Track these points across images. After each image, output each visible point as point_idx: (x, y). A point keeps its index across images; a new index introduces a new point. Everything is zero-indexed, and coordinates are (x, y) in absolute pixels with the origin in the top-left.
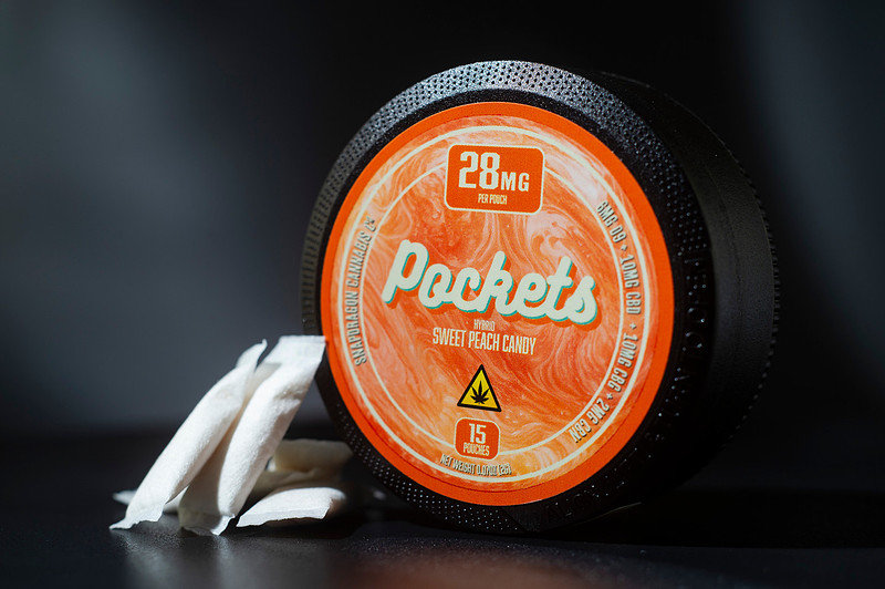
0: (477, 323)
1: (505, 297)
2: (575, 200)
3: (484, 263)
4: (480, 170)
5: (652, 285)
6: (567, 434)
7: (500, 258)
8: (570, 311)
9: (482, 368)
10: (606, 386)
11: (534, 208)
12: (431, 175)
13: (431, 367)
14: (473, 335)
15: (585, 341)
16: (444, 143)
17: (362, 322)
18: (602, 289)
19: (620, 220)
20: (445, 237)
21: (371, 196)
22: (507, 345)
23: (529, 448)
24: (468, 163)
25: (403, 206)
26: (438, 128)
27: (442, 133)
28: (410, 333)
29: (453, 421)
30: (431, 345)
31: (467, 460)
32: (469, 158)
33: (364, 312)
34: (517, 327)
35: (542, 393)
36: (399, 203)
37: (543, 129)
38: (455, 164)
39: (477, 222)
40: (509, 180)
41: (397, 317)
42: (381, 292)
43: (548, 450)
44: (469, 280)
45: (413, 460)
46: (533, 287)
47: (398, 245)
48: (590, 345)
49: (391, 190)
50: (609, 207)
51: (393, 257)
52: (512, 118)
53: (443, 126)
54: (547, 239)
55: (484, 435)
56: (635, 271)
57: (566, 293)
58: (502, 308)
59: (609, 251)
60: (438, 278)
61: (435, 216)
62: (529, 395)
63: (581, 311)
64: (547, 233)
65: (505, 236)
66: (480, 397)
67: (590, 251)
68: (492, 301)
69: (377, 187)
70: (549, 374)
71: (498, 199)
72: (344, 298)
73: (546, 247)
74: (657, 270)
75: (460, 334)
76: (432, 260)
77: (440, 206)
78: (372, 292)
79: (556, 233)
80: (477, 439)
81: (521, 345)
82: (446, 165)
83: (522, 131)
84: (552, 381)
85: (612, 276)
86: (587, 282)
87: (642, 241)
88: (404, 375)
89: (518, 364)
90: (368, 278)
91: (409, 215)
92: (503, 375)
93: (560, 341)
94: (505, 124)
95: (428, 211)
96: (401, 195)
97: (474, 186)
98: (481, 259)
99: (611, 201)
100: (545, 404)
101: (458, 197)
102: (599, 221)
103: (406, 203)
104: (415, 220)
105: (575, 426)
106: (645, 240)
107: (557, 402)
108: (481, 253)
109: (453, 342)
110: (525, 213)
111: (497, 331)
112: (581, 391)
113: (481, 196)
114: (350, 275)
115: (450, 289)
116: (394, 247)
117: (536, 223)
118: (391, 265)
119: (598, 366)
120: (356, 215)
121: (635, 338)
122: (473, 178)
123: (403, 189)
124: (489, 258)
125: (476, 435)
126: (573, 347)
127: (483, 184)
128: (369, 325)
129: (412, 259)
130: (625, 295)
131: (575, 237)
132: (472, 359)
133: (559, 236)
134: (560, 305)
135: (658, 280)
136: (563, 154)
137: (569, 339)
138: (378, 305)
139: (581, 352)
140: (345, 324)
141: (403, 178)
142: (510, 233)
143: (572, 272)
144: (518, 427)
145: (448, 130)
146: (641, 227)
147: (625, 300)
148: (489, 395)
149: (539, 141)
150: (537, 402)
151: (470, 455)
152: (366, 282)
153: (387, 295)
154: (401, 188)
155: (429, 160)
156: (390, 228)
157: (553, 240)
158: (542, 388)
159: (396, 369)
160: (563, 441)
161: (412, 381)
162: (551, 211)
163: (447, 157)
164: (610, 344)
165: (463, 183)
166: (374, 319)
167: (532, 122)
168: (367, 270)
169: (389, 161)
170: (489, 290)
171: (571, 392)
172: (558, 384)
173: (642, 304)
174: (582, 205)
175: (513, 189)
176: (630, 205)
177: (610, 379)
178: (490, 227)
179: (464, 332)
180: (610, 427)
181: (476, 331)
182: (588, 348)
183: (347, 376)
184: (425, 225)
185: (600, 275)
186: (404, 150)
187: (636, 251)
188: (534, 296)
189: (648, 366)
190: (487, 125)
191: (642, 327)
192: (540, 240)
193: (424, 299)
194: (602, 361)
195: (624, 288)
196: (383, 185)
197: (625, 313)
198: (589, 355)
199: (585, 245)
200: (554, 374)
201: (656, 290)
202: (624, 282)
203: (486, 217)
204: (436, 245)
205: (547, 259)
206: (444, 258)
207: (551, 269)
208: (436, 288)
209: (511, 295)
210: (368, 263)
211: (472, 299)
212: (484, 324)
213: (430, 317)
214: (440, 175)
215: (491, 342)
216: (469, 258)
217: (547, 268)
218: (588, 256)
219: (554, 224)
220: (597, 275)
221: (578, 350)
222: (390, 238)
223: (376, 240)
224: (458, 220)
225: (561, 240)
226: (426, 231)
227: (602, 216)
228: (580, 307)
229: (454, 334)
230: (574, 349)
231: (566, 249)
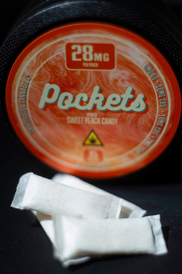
0: (88, 114)
1: (101, 103)
2: (132, 64)
3: (89, 91)
4: (82, 53)
5: (171, 96)
6: (134, 152)
7: (97, 88)
8: (133, 107)
9: (93, 130)
10: (151, 134)
11: (112, 67)
12: (57, 56)
13: (68, 132)
14: (87, 120)
15: (141, 118)
16: (62, 42)
17: (30, 117)
18: (148, 99)
19: (155, 71)
20: (68, 81)
21: (26, 66)
22: (104, 121)
23: (117, 158)
24: (76, 50)
25: (44, 69)
30: (67, 124)
32: (76, 48)
33: (31, 113)
34: (108, 115)
36: (41, 68)
37: (114, 35)
38: (69, 51)
39: (84, 75)
40: (99, 57)
41: (48, 114)
42: (38, 104)
44: (82, 98)
46: (114, 99)
47: (44, 86)
48: (143, 120)
49: (37, 63)
50: (149, 66)
51: (42, 91)
52: (97, 30)
53: (61, 34)
54: (120, 80)
55: (97, 154)
56: (163, 91)
57: (130, 101)
58: (99, 107)
60: (66, 98)
61: (62, 73)
62: (116, 139)
63: (139, 107)
64: (120, 78)
65: (99, 80)
66: (93, 141)
67: (141, 84)
68: (95, 106)
69: (29, 61)
71: (93, 65)
72: (19, 108)
73: (120, 83)
74: (173, 90)
75: (80, 119)
76: (62, 90)
77: (64, 70)
78: (33, 105)
79: (123, 77)
81: (110, 121)
82: (64, 51)
83: (103, 36)
85: (153, 94)
86: (140, 97)
87: (166, 80)
89: (110, 128)
90: (31, 100)
91: (48, 73)
92: (103, 133)
93: (129, 119)
94: (94, 33)
95: (57, 71)
96: (42, 65)
97: (80, 60)
98: (87, 89)
99: (150, 64)
100: (124, 142)
101: (71, 64)
102: (145, 72)
104: (51, 75)
105: (138, 149)
106: (168, 79)
108: (87, 87)
109: (78, 122)
110: (107, 70)
111: (98, 116)
112: (140, 136)
113: (84, 64)
114: (21, 99)
115: (73, 102)
116: (42, 87)
117: (113, 74)
118: (41, 94)
119: (147, 127)
120: (19, 74)
121: (164, 116)
122: (79, 56)
123: (43, 62)
124: (92, 89)
125: (93, 154)
127: (85, 58)
128: (34, 117)
129: (51, 92)
130: (159, 100)
131: (134, 79)
132: (87, 128)
133: (125, 78)
134: (128, 105)
135: (174, 94)
136: (126, 45)
137: (133, 118)
138: (37, 110)
139: (139, 122)
140: (22, 118)
141: (42, 57)
142: (101, 78)
143: (133, 92)
145: (63, 36)
146: (165, 74)
147: (159, 102)
148: (97, 140)
149: (112, 40)
150: (120, 141)
152: (29, 101)
153: (41, 105)
154: (41, 61)
155: (55, 49)
156: (39, 77)
157: (123, 81)
158: (122, 136)
159: (51, 133)
160: (133, 154)
161: (59, 137)
162: (121, 69)
163: (64, 48)
164: (153, 119)
165: (74, 58)
166: (36, 115)
167: (108, 32)
168: (29, 97)
169: (33, 51)
170: (93, 101)
171: (136, 137)
172: (130, 134)
173: (167, 103)
174: (136, 66)
175: (101, 60)
176: (160, 65)
177: (153, 131)
178: (90, 76)
181: (88, 117)
182: (143, 121)
184: (57, 77)
185: (147, 93)
186: (41, 45)
187: (163, 83)
188: (115, 103)
189: (170, 125)
191: (167, 112)
192: (116, 81)
193: (60, 105)
194: (149, 125)
195: (158, 98)
196: (32, 61)
197: (159, 107)
198: (143, 123)
199: (139, 82)
200: (127, 131)
201: (173, 97)
202: (158, 95)
203: (88, 73)
204: (64, 84)
205: (120, 88)
206: (68, 90)
207: (123, 92)
208: (66, 102)
209: (104, 103)
210: (29, 94)
211: (85, 105)
212: (92, 114)
213: (65, 113)
214: (61, 55)
215: (96, 121)
216: (81, 89)
217: (121, 91)
218: (140, 86)
219: (123, 74)
220: (145, 94)
221: (138, 122)
222: (39, 83)
223: (31, 84)
224: (74, 74)
225: (127, 80)
226: (57, 79)
227: (146, 70)
228: (138, 105)
229: (77, 119)
230: (136, 121)
231: (129, 84)
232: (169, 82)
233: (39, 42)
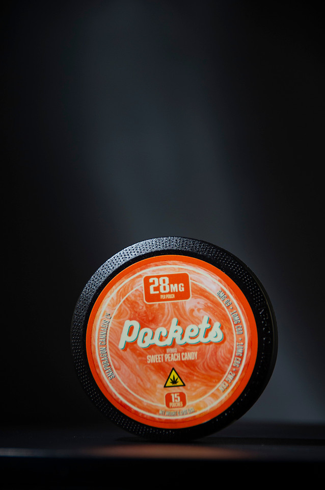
0: (168, 350)
1: (180, 337)
2: (206, 292)
3: (168, 323)
4: (160, 285)
5: (246, 321)
6: (218, 389)
7: (175, 321)
8: (211, 337)
9: (173, 369)
10: (232, 366)
11: (188, 297)
12: (136, 290)
13: (148, 373)
14: (167, 356)
15: (220, 349)
16: (140, 276)
17: (110, 359)
18: (224, 326)
19: (228, 297)
20: (147, 316)
21: (107, 304)
22: (184, 356)
23: (201, 399)
24: (153, 283)
25: (124, 306)
26: (136, 270)
27: (139, 272)
28: (135, 360)
29: (162, 394)
30: (147, 364)
31: (172, 410)
32: (154, 281)
33: (111, 355)
34: (187, 349)
35: (204, 375)
36: (121, 305)
37: (187, 264)
38: (147, 284)
39: (161, 307)
40: (174, 288)
41: (128, 355)
42: (118, 344)
43: (210, 398)
44: (161, 332)
45: (145, 416)
46: (192, 330)
47: (124, 323)
48: (222, 351)
49: (117, 300)
50: (222, 292)
51: (122, 329)
52: (172, 261)
53: (139, 269)
54: (196, 310)
55: (179, 398)
56: (238, 317)
57: (208, 331)
58: (179, 342)
59: (225, 310)
60: (146, 334)
61: (141, 308)
62: (197, 376)
63: (216, 336)
64: (196, 307)
65: (176, 311)
66: (174, 382)
67: (216, 312)
68: (174, 340)
69: (110, 298)
70: (206, 366)
71: (170, 296)
72: (99, 351)
73: (196, 313)
74: (247, 315)
75: (161, 357)
76: (142, 327)
77: (142, 304)
78: (113, 346)
79: (199, 306)
80: (176, 400)
81: (191, 356)
82: (143, 285)
83: (177, 266)
84: (207, 368)
85: (227, 320)
86: (217, 325)
87: (239, 304)
88: (135, 380)
89: (190, 364)
90: (111, 340)
91: (128, 309)
92: (184, 370)
93: (209, 351)
94: (169, 264)
95: (137, 306)
96: (122, 301)
97: (158, 292)
98: (166, 323)
99: (222, 290)
100: (205, 379)
101: (150, 298)
102: (218, 299)
103: (125, 304)
104: (130, 310)
105: (221, 385)
107: (211, 377)
108: (165, 320)
109: (158, 360)
110: (184, 301)
111: (178, 352)
112: (221, 370)
113: (162, 296)
114: (101, 340)
115: (152, 338)
116: (122, 324)
117: (189, 303)
118: (121, 332)
119: (227, 358)
120: (100, 313)
121: (242, 344)
122: (157, 289)
123: (123, 298)
124: (170, 322)
125: (175, 399)
126: (215, 352)
127: (162, 291)
128: (114, 360)
129: (132, 328)
130: (235, 327)
131: (209, 307)
132: (168, 366)
133: (201, 308)
134: (206, 336)
135: (249, 320)
136: (198, 273)
137: (212, 349)
138: (117, 350)
139: (219, 354)
140: (101, 362)
141: (121, 294)
142: (178, 310)
143: (210, 322)
144: (195, 391)
145: (141, 270)
146: (237, 298)
147: (235, 329)
148: (179, 380)
149: (186, 269)
150: (202, 378)
151: (174, 407)
152: (109, 342)
153: (121, 345)
154: (121, 297)
155: (134, 284)
156: (120, 315)
157: (199, 310)
158: (203, 372)
159: (131, 377)
160: (217, 393)
161: (139, 381)
162: (196, 298)
163: (143, 281)
164: (231, 348)
165: (152, 292)
166: (116, 358)
167: (182, 262)
168: (109, 337)
169: (114, 287)
170: (172, 335)
171: (217, 371)
172: (210, 369)
173: (243, 330)
174: (209, 293)
175: (177, 291)
176: (231, 290)
177: (233, 362)
178: (168, 308)
179: (162, 355)
180: (237, 383)
181: (168, 353)
182: (222, 352)
183: (106, 385)
184: (136, 312)
185: (222, 321)
186: (121, 281)
187: (236, 308)
188: (193, 334)
189: (249, 354)
190: (159, 265)
191: (245, 339)
192: (192, 311)
193: (140, 344)
194: (229, 356)
195: (234, 324)
196: (112, 298)
197: (236, 335)
198: (223, 354)
199: (213, 309)
200: (208, 365)
201: (248, 323)
202: (233, 322)
203: (166, 304)
204: (143, 320)
205: (197, 318)
206: (148, 325)
207: (199, 321)
208: (146, 339)
209: (183, 336)
210: (110, 333)
211: (164, 340)
212: (172, 350)
213: (145, 352)
214: (140, 290)
215: (176, 357)
216: (160, 323)
217: (197, 322)
218: (216, 314)
219: (198, 303)
220: (221, 321)
221: (217, 353)
222: (119, 320)
223: (112, 323)
224: (152, 308)
225: (202, 309)
226: (137, 315)
227: (219, 297)
228: (215, 335)
229: (157, 357)
230: (216, 353)
231: (205, 312)
232: (242, 306)
233: (120, 278)
